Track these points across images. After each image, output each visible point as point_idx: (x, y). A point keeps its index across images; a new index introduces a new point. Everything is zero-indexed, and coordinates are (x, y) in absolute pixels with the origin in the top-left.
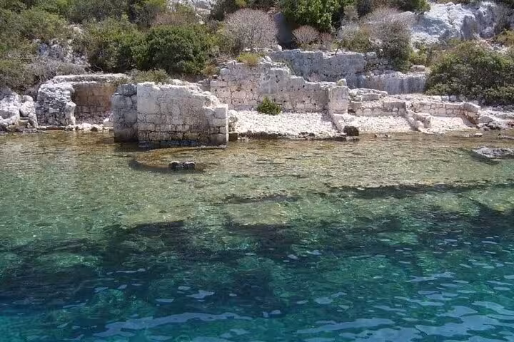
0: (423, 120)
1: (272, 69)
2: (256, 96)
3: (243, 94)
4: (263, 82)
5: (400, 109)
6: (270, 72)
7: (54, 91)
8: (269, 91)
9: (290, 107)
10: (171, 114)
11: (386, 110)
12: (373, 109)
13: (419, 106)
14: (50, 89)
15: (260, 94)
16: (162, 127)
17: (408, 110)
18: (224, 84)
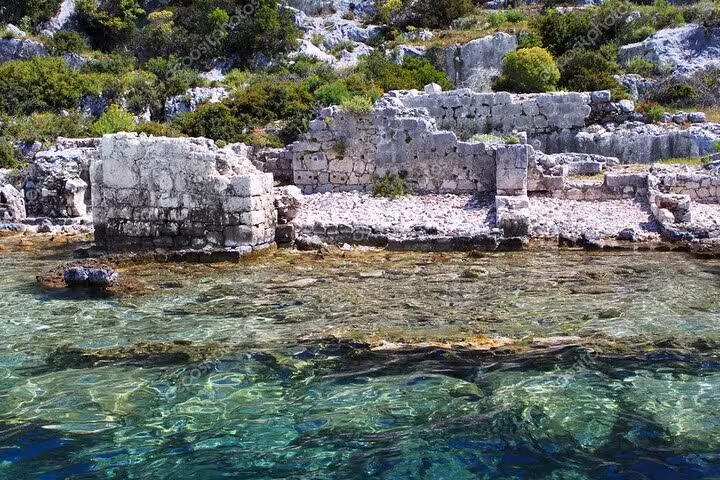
0: (673, 208)
1: (397, 118)
2: (370, 168)
3: (346, 165)
4: (383, 142)
5: (638, 190)
6: (394, 123)
7: (53, 162)
8: (394, 160)
9: (431, 187)
10: (157, 188)
11: (609, 191)
12: (585, 189)
13: (675, 182)
14: (47, 159)
15: (378, 163)
16: (144, 211)
17: (651, 191)
18: (315, 147)
